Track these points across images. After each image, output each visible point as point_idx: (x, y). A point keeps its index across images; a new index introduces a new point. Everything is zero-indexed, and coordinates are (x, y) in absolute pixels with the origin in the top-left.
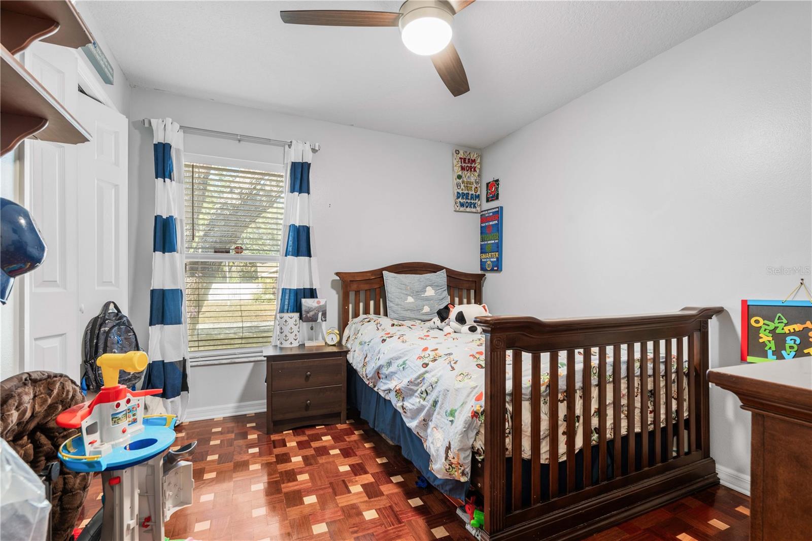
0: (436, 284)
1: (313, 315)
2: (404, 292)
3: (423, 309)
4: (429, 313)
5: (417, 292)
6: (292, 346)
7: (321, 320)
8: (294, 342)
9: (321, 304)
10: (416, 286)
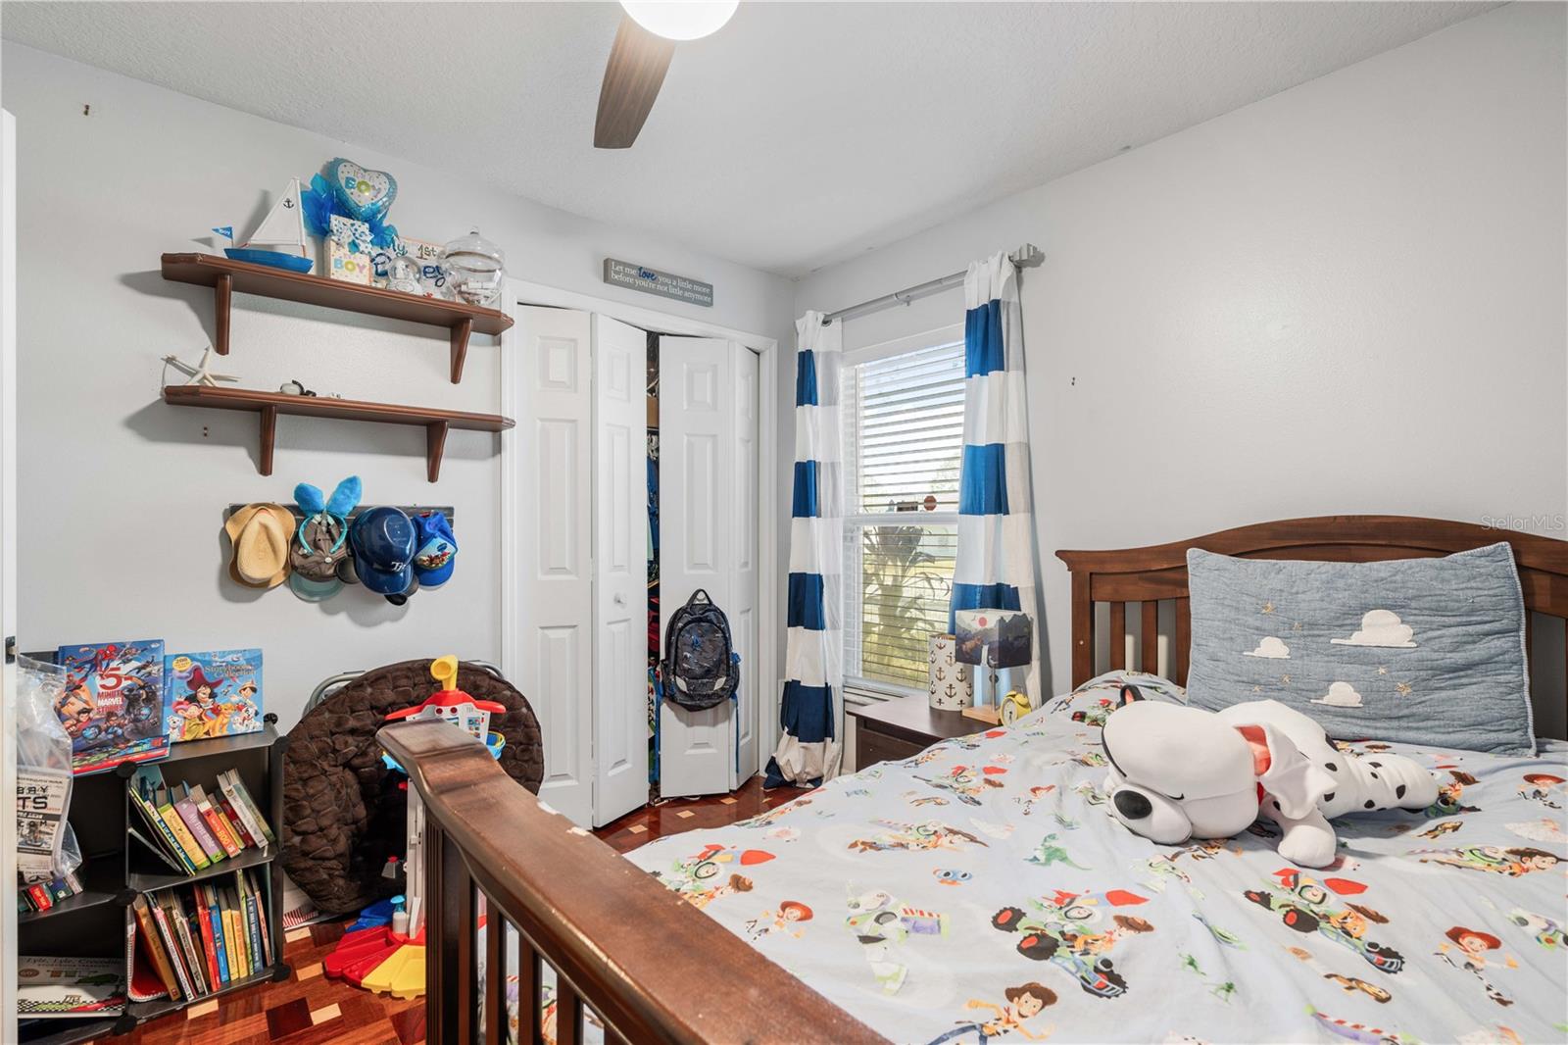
0: (1426, 603)
1: (971, 650)
2: (1251, 621)
3: (1326, 691)
4: (1358, 713)
5: (1312, 625)
6: (942, 707)
7: (988, 663)
8: (945, 699)
9: (987, 626)
10: (1302, 605)
